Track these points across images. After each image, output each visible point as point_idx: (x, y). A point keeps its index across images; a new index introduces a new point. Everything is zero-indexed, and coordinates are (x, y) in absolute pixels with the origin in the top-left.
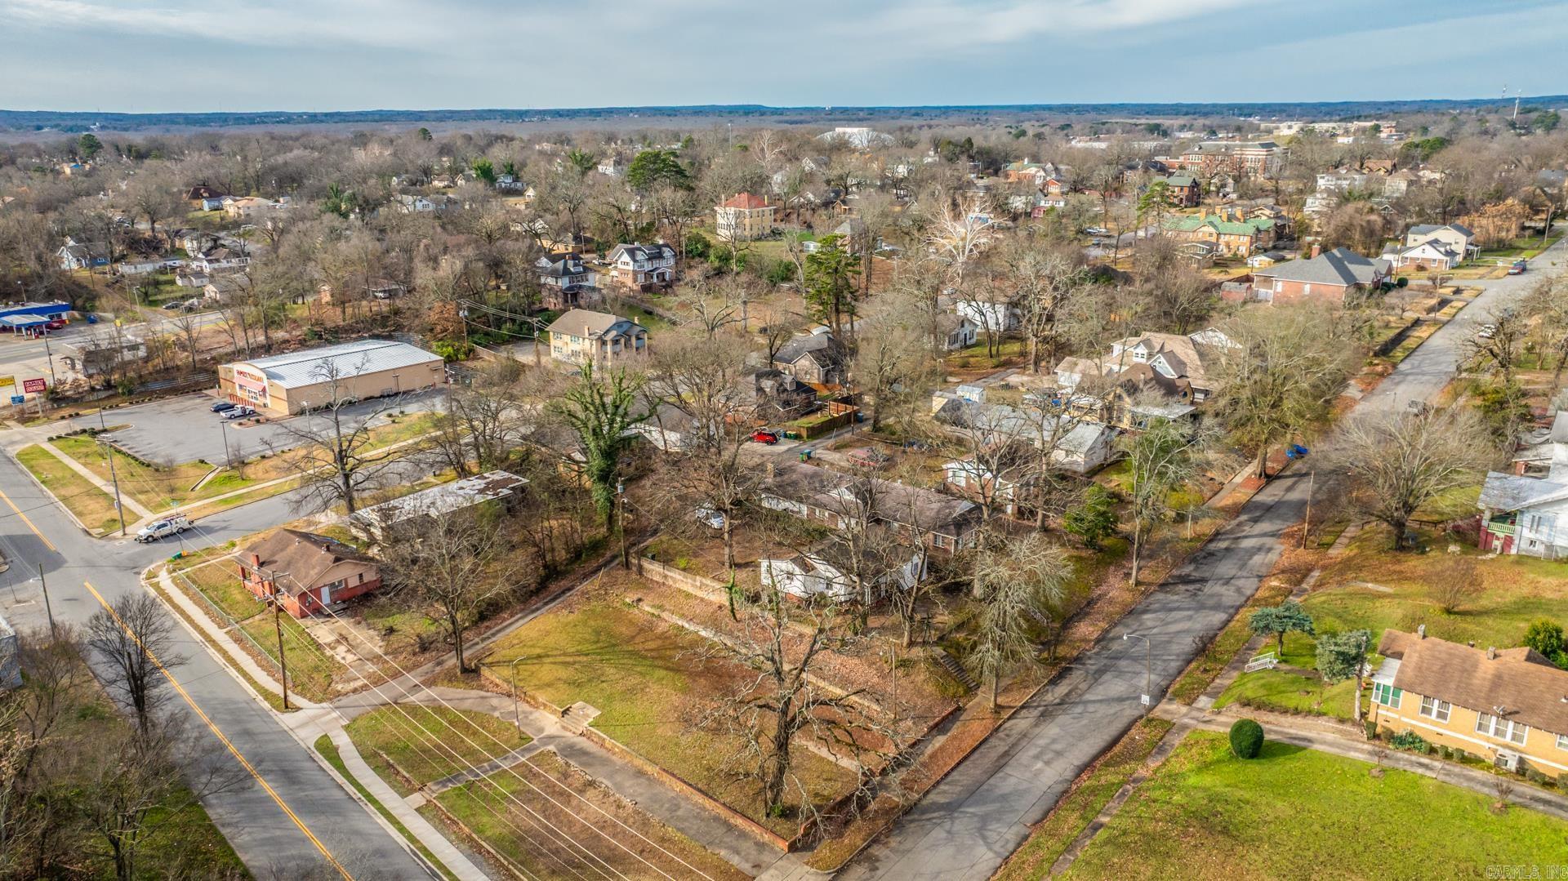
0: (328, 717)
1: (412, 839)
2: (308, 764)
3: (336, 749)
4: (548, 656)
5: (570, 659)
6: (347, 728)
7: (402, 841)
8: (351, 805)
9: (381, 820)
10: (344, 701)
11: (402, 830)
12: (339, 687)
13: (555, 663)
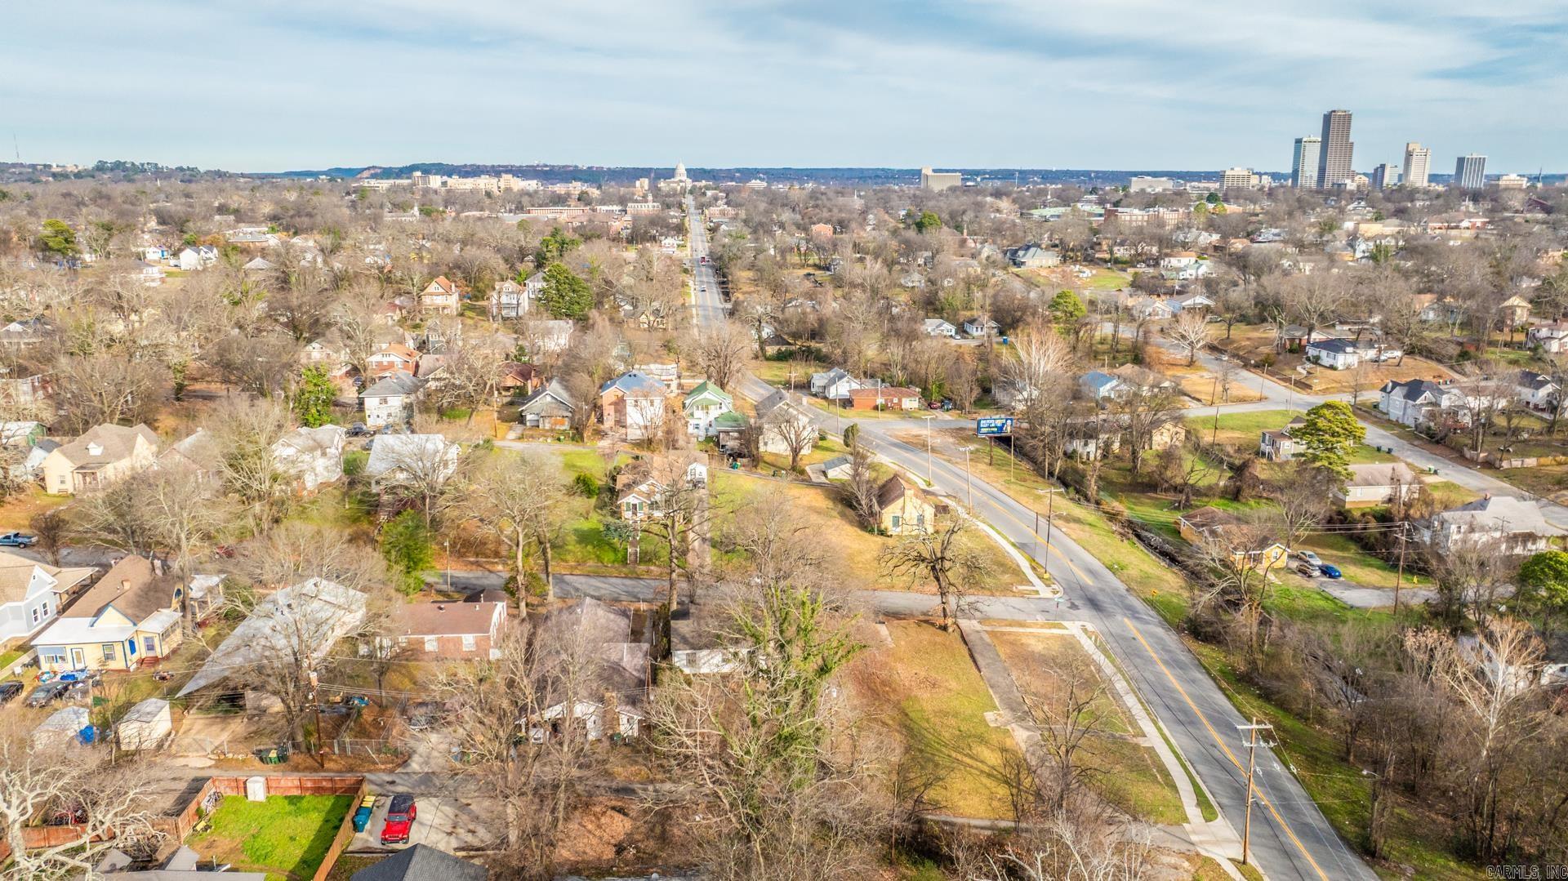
0: (1202, 838)
1: (1155, 723)
2: (1225, 801)
3: (1199, 804)
4: (982, 772)
5: (968, 760)
6: (1186, 820)
7: (1161, 724)
8: (1193, 758)
9: (1173, 741)
10: (1184, 847)
11: (1159, 729)
12: (1186, 864)
13: (982, 762)
